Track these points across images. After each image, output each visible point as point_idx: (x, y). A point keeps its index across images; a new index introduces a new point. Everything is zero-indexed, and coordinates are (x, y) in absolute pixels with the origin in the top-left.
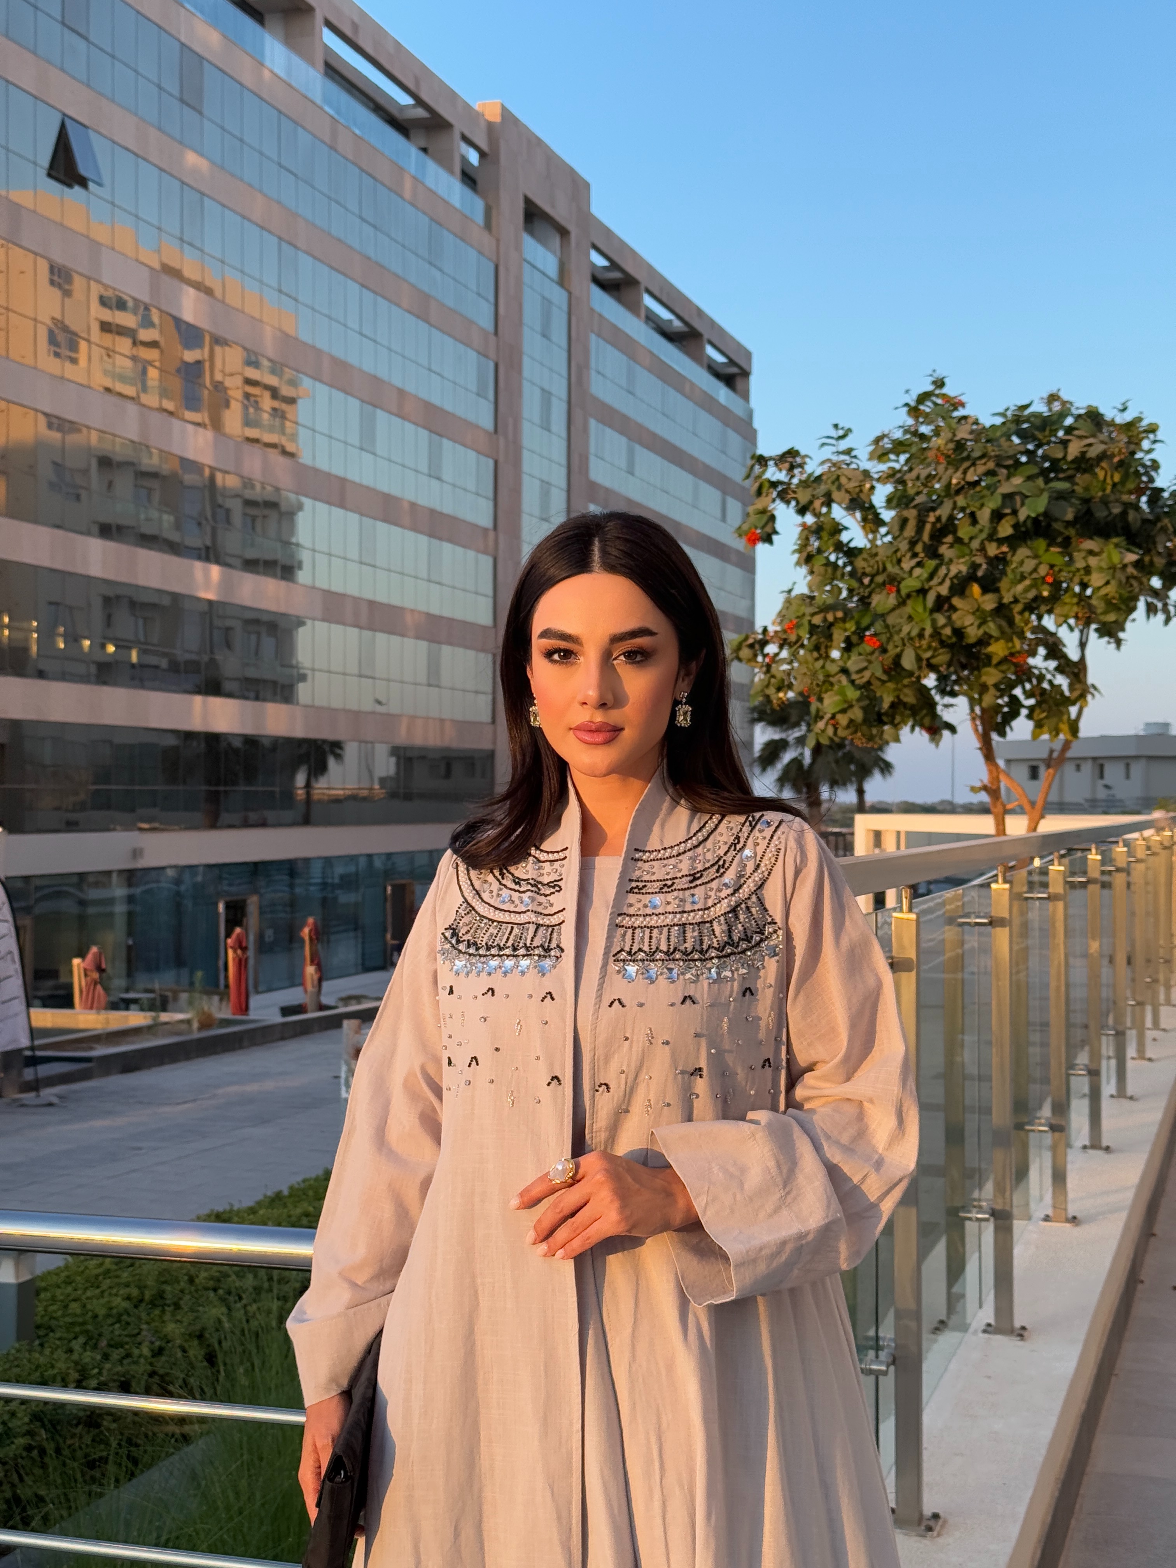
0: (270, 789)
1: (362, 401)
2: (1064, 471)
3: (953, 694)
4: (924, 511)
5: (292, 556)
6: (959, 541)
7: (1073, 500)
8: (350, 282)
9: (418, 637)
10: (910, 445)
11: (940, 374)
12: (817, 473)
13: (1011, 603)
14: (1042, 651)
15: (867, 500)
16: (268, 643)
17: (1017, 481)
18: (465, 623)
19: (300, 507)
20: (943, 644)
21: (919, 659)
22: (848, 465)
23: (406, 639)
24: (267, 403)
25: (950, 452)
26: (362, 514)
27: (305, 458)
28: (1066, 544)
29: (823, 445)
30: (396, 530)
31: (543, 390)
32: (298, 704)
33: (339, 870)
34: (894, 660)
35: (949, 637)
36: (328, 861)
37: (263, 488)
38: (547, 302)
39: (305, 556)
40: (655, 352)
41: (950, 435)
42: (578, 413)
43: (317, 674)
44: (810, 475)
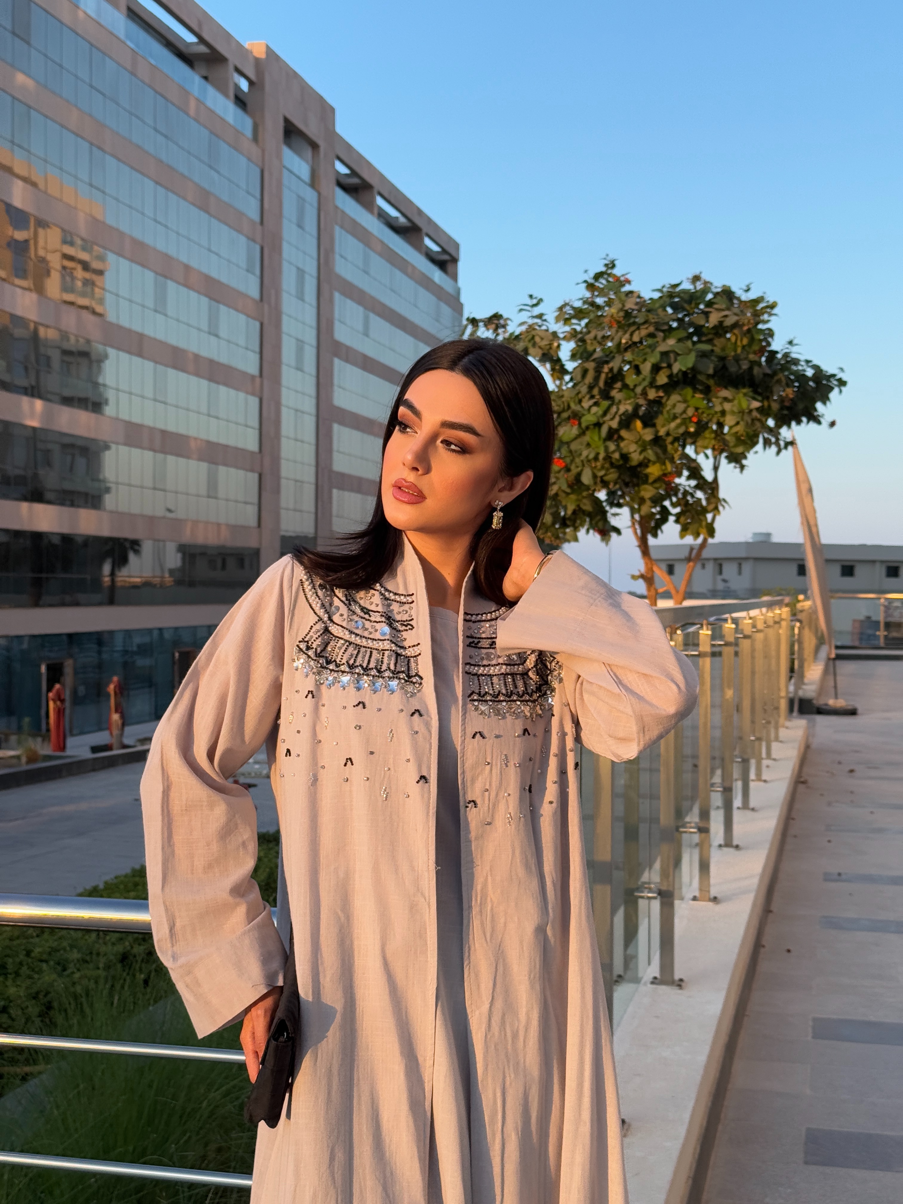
0: (82, 576)
1: (156, 273)
2: (706, 335)
3: (619, 506)
4: (600, 363)
5: (100, 395)
6: (625, 386)
7: (713, 358)
8: (146, 180)
9: (200, 459)
10: (588, 313)
11: (611, 257)
12: (517, 333)
13: (665, 436)
14: (686, 473)
15: (555, 355)
16: (81, 462)
17: (671, 342)
18: (237, 449)
19: (106, 356)
20: (612, 465)
21: (595, 476)
22: (540, 326)
23: (190, 461)
24: (80, 273)
25: (621, 319)
26: (156, 362)
27: (111, 317)
28: (707, 391)
29: (521, 310)
30: (183, 376)
31: (298, 268)
32: (105, 510)
33: (137, 640)
34: (576, 477)
35: (617, 460)
36: (128, 634)
37: (77, 341)
38: (301, 200)
39: (110, 395)
40: (386, 241)
41: (620, 306)
42: (325, 287)
43: (120, 486)
44: (512, 334)
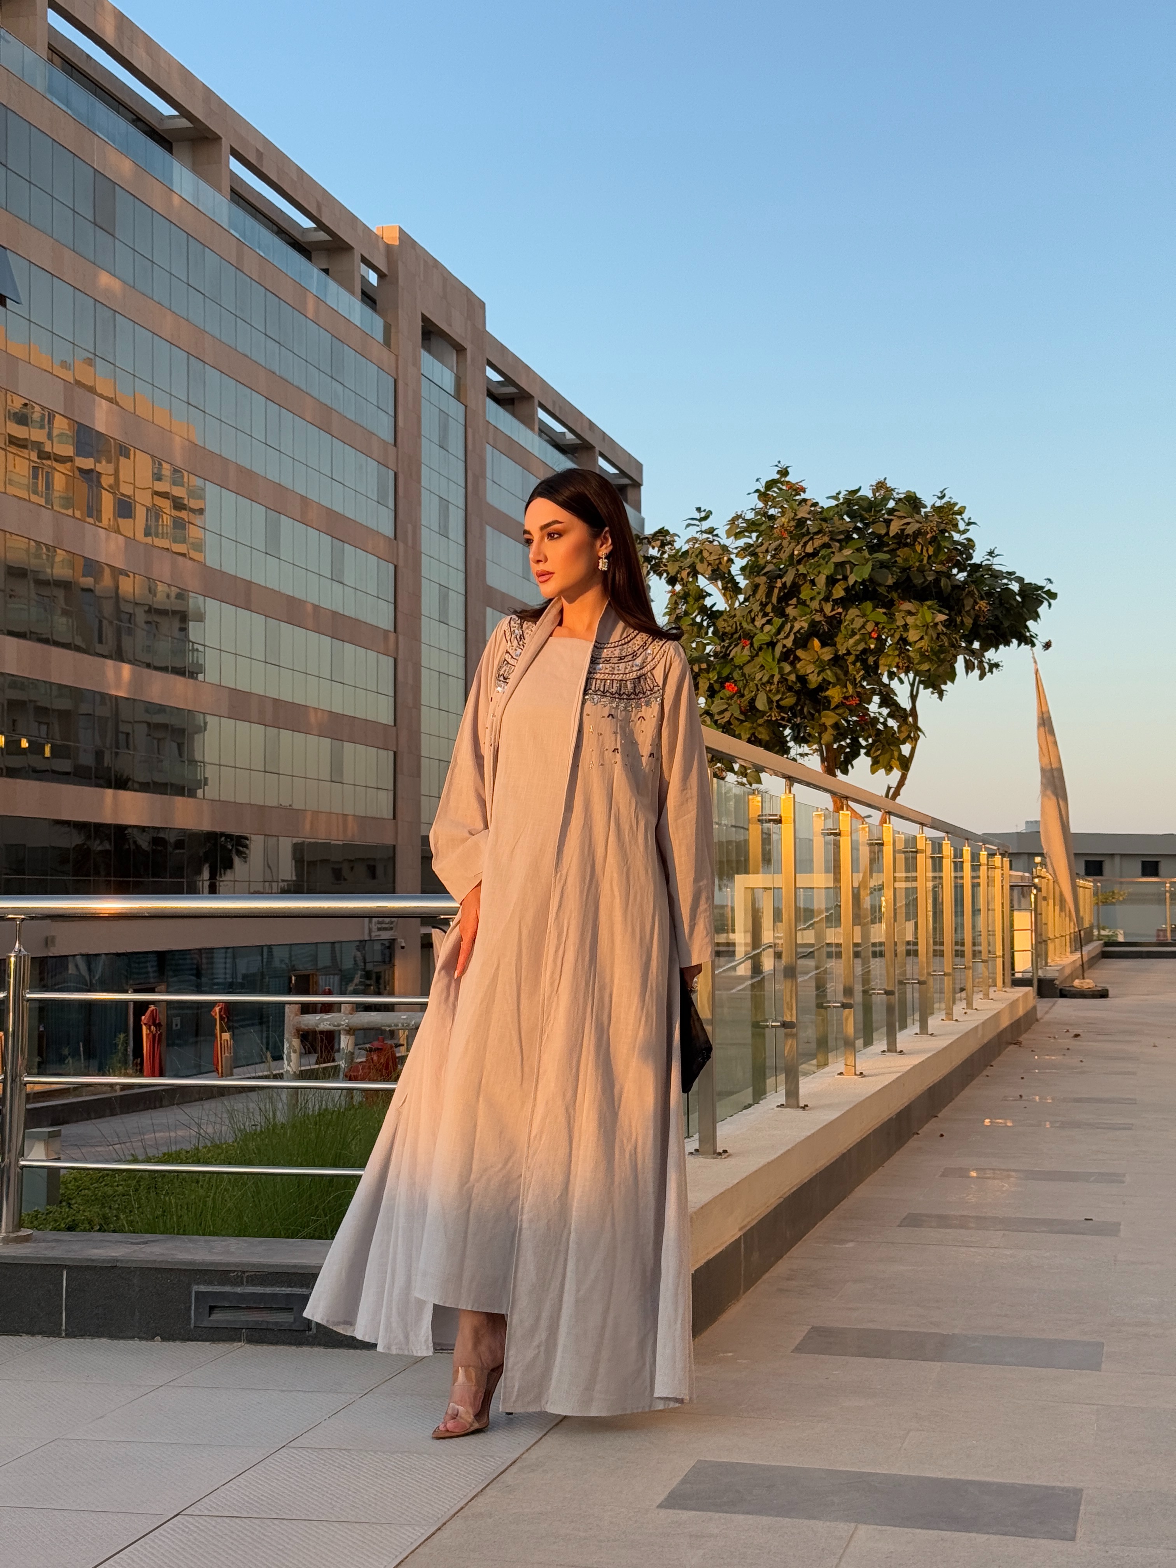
1: (268, 507)
2: (889, 545)
4: (773, 578)
6: (802, 603)
7: (894, 569)
8: (255, 395)
9: (321, 735)
10: (761, 525)
11: (784, 464)
12: (684, 549)
13: (844, 655)
15: (726, 572)
17: (847, 552)
18: (366, 721)
19: (205, 610)
20: (788, 688)
21: (770, 702)
22: (711, 542)
23: (309, 737)
25: (794, 529)
26: (267, 616)
27: (213, 563)
28: (889, 605)
29: (688, 525)
30: (299, 632)
31: (441, 498)
32: (204, 798)
33: (247, 958)
34: (749, 702)
35: (794, 683)
36: (234, 952)
38: (444, 415)
40: (549, 463)
41: (793, 515)
42: (474, 521)
44: (678, 551)
